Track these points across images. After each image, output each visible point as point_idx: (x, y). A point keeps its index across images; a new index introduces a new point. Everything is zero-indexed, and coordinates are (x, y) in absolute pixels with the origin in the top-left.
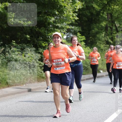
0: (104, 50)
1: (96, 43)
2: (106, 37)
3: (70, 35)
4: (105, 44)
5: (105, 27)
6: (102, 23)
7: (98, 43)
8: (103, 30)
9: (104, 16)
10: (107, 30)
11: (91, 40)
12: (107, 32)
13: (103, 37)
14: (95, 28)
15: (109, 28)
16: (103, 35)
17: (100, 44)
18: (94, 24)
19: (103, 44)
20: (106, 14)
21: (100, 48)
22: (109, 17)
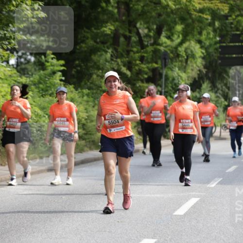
1: (91, 75)
2: (116, 61)
3: (24, 56)
5: (112, 35)
6: (106, 27)
7: (95, 76)
8: (109, 44)
9: (110, 8)
10: (118, 45)
11: (79, 68)
12: (116, 50)
13: (109, 62)
14: (88, 38)
15: (122, 39)
16: (109, 55)
17: (99, 78)
18: (85, 29)
20: (114, 3)
21: (101, 87)
22: (123, 10)
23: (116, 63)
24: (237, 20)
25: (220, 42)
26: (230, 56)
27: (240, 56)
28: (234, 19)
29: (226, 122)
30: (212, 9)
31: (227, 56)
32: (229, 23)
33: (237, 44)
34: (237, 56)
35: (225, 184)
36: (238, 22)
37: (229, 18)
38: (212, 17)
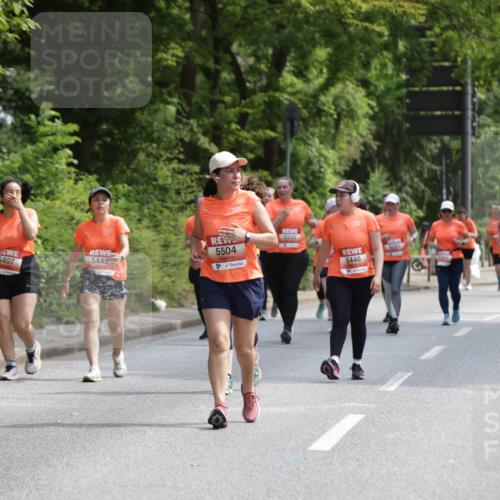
0: (172, 193)
1: (134, 154)
2: (188, 124)
4: (181, 161)
5: (180, 69)
6: (166, 51)
7: (142, 156)
8: (173, 86)
9: (175, 11)
10: (193, 90)
11: (109, 140)
12: (187, 98)
13: (172, 126)
15: (200, 78)
16: (172, 109)
17: (151, 159)
19: (170, 160)
21: (155, 179)
22: (202, 16)
23: (187, 128)
24: (444, 37)
25: (408, 84)
26: (429, 113)
27: (450, 113)
28: (438, 36)
29: (420, 253)
30: (391, 13)
31: (422, 113)
32: (426, 43)
33: (445, 88)
34: (444, 113)
35: (417, 385)
36: (447, 41)
37: (428, 33)
38: (391, 30)
